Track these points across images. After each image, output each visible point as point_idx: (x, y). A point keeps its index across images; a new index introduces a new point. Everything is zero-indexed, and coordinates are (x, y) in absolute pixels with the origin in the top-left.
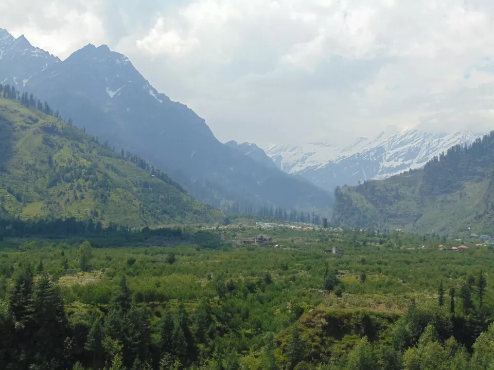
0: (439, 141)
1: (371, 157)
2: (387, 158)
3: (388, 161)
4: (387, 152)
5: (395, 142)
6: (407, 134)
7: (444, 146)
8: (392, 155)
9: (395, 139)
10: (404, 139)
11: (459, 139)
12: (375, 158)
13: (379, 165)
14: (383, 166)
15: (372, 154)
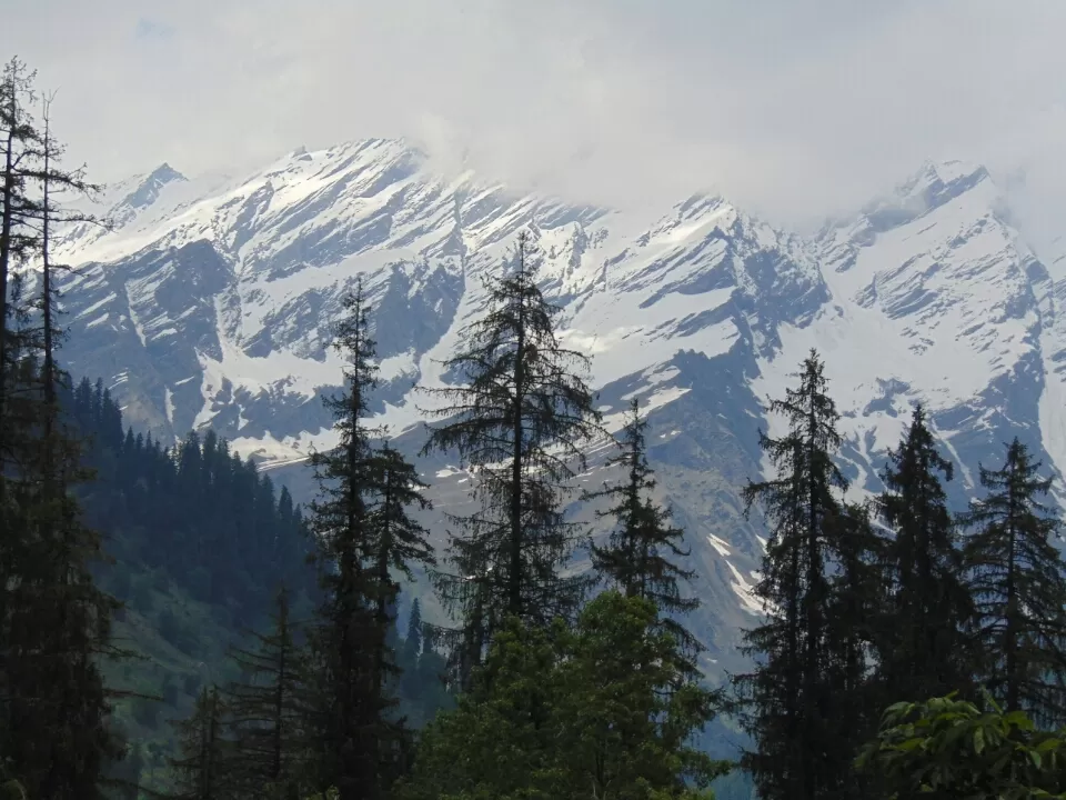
0: (580, 244)
1: (140, 309)
2: (251, 327)
3: (260, 347)
4: (243, 290)
5: (260, 238)
6: (341, 185)
7: (616, 274)
8: (283, 315)
9: (258, 217)
10: (320, 220)
11: (717, 234)
12: (163, 320)
13: (198, 372)
14: (227, 385)
15: (145, 290)
